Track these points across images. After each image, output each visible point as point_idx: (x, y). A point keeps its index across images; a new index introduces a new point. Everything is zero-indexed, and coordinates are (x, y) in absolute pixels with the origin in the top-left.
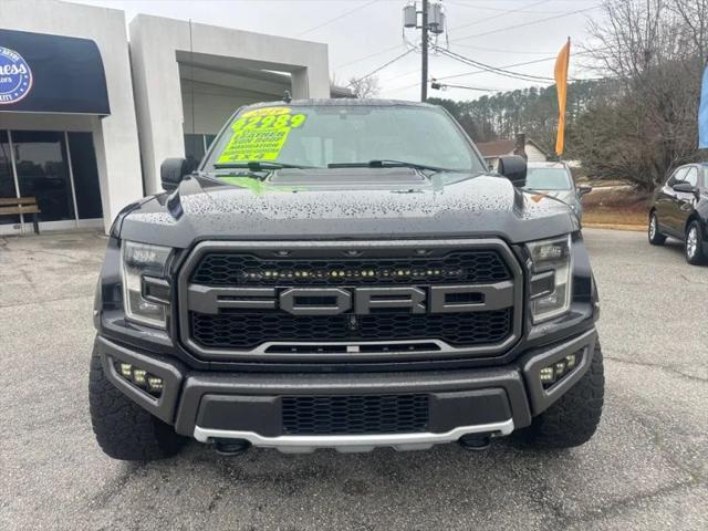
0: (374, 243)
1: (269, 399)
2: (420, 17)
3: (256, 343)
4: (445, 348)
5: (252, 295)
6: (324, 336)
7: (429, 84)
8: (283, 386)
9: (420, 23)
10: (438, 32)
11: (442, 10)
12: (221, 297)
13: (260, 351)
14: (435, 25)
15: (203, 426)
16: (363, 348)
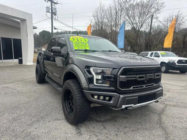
0: (149, 66)
1: (137, 97)
2: (50, 10)
3: (130, 87)
4: (155, 85)
5: (132, 77)
6: (141, 84)
7: (53, 28)
8: (138, 94)
9: (50, 12)
10: (56, 15)
11: (56, 10)
12: (127, 78)
13: (132, 88)
14: (55, 13)
15: (124, 105)
16: (146, 86)
